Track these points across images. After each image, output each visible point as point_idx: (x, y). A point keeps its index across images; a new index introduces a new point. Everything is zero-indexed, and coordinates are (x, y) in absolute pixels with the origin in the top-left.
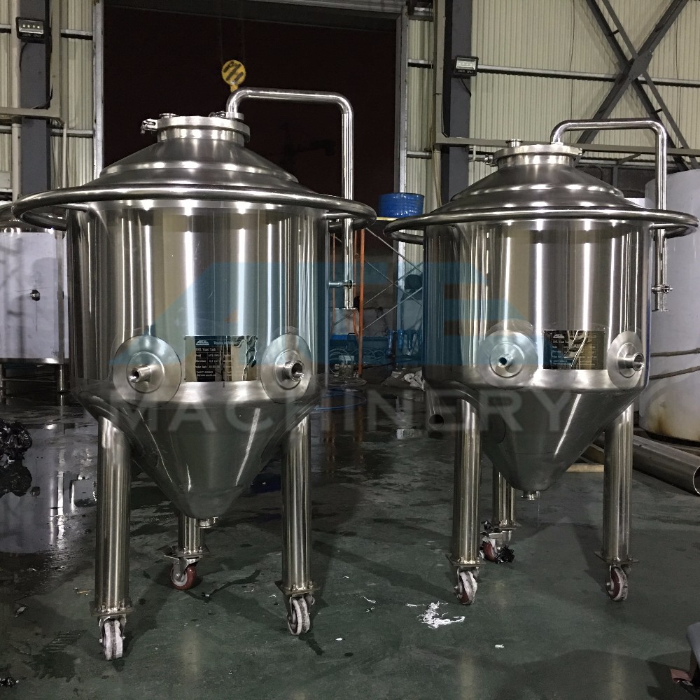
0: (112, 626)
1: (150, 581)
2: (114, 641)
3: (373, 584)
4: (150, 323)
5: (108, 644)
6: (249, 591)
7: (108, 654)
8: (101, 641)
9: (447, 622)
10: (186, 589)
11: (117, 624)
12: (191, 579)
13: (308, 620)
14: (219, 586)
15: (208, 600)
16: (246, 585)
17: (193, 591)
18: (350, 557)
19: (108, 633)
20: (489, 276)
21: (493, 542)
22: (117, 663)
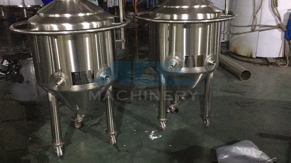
0: (59, 148)
1: (68, 125)
2: (60, 152)
3: (136, 124)
4: (60, 69)
5: (58, 153)
6: (98, 128)
7: (58, 155)
8: (56, 151)
9: (156, 137)
10: (79, 129)
11: (60, 147)
12: (80, 126)
13: (115, 141)
14: (89, 126)
15: (86, 132)
16: (97, 126)
17: (82, 129)
18: (129, 113)
19: (58, 150)
20: (168, 38)
21: (173, 107)
22: (61, 157)
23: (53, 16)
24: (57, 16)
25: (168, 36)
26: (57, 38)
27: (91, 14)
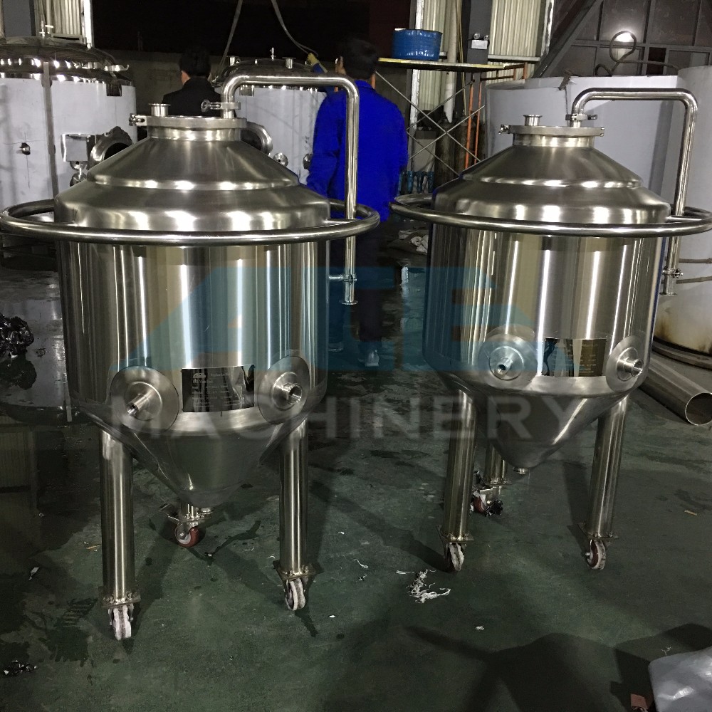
0: (121, 611)
1: (156, 534)
2: (123, 626)
3: (367, 543)
5: (118, 629)
6: (248, 550)
7: (118, 636)
8: (111, 624)
9: (432, 595)
10: (190, 547)
11: (125, 609)
12: (194, 538)
13: (303, 600)
14: (222, 541)
15: (210, 560)
16: (246, 541)
17: (197, 549)
18: (348, 505)
19: (117, 619)
21: (483, 497)
22: (127, 643)
23: (138, 184)
24: (151, 184)
25: (491, 271)
26: (144, 256)
27: (257, 186)
